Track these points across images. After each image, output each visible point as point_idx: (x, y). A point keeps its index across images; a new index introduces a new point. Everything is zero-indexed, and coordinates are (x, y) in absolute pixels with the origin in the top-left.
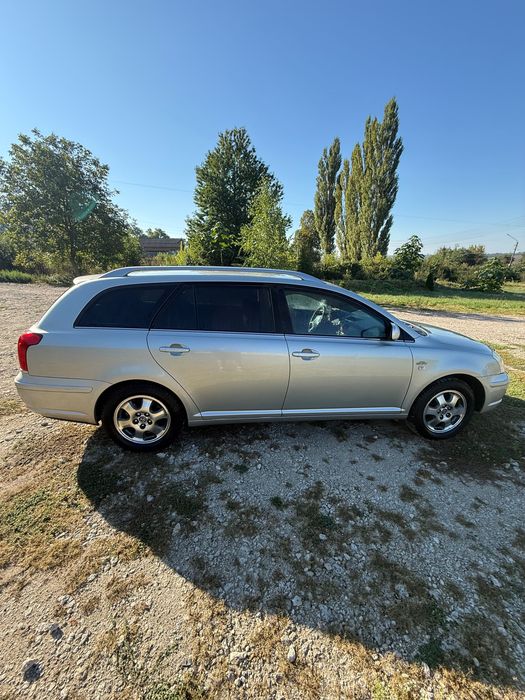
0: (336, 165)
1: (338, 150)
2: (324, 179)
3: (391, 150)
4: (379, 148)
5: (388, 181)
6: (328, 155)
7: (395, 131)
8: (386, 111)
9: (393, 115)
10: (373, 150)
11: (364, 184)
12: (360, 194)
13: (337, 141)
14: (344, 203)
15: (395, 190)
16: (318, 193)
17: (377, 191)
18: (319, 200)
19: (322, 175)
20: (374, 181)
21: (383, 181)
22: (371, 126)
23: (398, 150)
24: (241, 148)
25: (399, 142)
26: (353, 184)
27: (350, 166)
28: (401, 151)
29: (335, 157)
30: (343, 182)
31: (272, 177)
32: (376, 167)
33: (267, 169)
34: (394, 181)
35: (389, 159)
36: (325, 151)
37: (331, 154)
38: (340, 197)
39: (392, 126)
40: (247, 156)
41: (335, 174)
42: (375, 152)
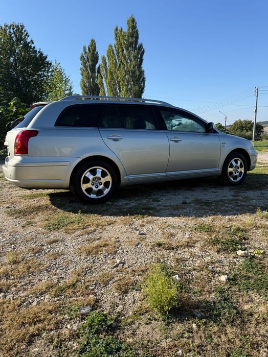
0: (95, 59)
1: (95, 48)
2: (87, 70)
3: (136, 51)
4: (127, 49)
5: (138, 73)
6: (87, 50)
7: (137, 38)
8: (128, 24)
9: (134, 27)
10: (123, 51)
11: (120, 74)
12: (119, 82)
13: (93, 41)
14: (106, 89)
15: (144, 80)
16: (83, 81)
17: (131, 79)
18: (85, 86)
19: (85, 66)
20: (127, 72)
21: (134, 73)
22: (118, 33)
23: (140, 51)
24: (19, 39)
25: (141, 46)
26: (111, 74)
27: (107, 61)
28: (143, 52)
29: (93, 53)
30: (103, 72)
31: (51, 64)
32: (127, 62)
33: (46, 57)
34: (142, 73)
35: (135, 57)
36: (85, 48)
37: (89, 51)
38: (102, 84)
39: (134, 34)
40: (27, 46)
41: (95, 66)
42: (125, 52)
